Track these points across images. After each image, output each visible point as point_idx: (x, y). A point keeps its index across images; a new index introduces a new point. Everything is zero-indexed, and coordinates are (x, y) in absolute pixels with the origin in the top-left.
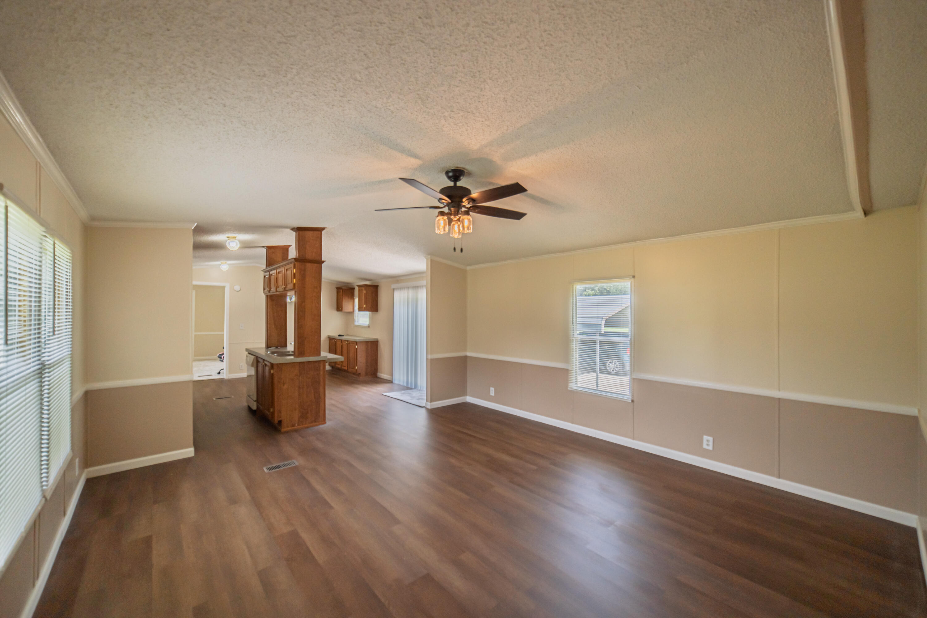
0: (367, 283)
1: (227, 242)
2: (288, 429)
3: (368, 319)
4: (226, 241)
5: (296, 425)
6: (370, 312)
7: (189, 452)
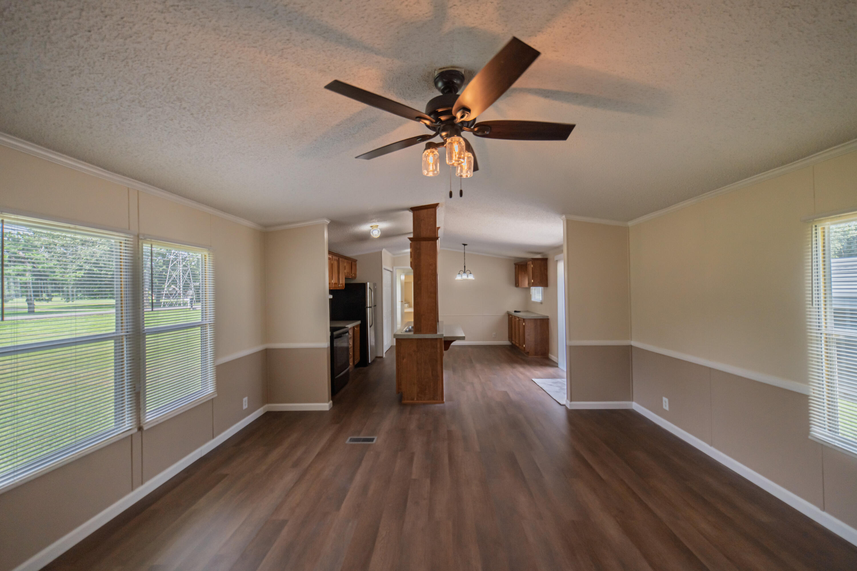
0: (539, 256)
1: (372, 231)
2: (408, 401)
3: (541, 295)
4: (370, 230)
5: (415, 399)
6: (543, 288)
7: (326, 406)
